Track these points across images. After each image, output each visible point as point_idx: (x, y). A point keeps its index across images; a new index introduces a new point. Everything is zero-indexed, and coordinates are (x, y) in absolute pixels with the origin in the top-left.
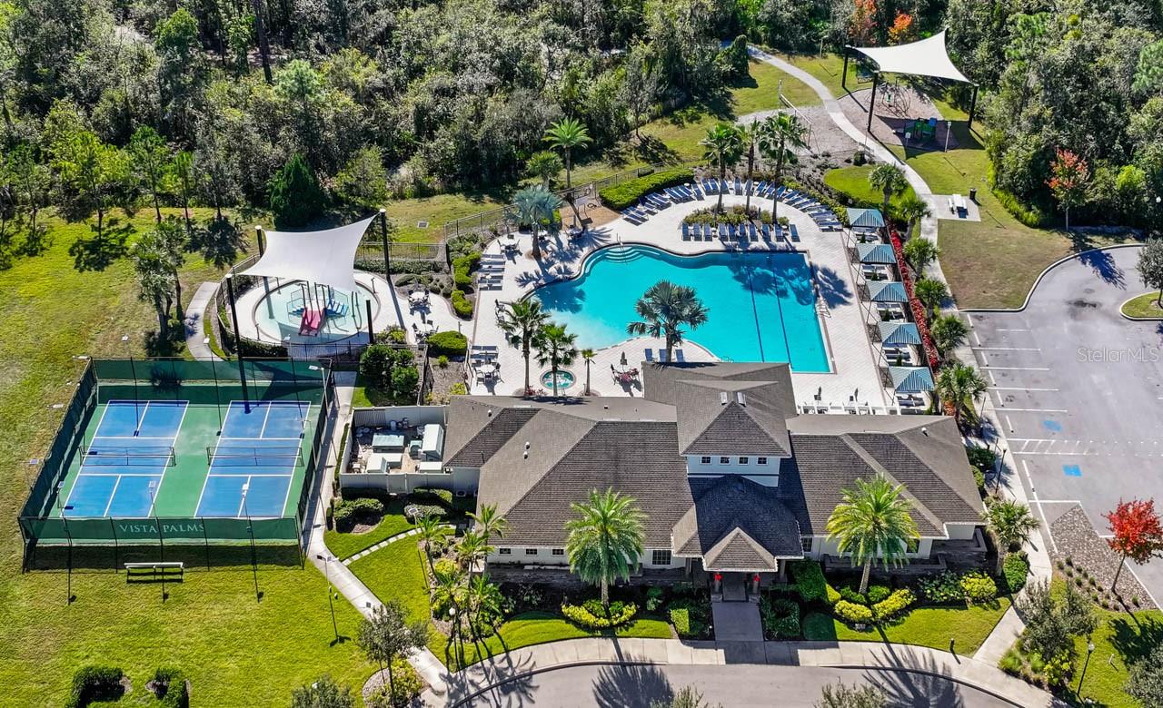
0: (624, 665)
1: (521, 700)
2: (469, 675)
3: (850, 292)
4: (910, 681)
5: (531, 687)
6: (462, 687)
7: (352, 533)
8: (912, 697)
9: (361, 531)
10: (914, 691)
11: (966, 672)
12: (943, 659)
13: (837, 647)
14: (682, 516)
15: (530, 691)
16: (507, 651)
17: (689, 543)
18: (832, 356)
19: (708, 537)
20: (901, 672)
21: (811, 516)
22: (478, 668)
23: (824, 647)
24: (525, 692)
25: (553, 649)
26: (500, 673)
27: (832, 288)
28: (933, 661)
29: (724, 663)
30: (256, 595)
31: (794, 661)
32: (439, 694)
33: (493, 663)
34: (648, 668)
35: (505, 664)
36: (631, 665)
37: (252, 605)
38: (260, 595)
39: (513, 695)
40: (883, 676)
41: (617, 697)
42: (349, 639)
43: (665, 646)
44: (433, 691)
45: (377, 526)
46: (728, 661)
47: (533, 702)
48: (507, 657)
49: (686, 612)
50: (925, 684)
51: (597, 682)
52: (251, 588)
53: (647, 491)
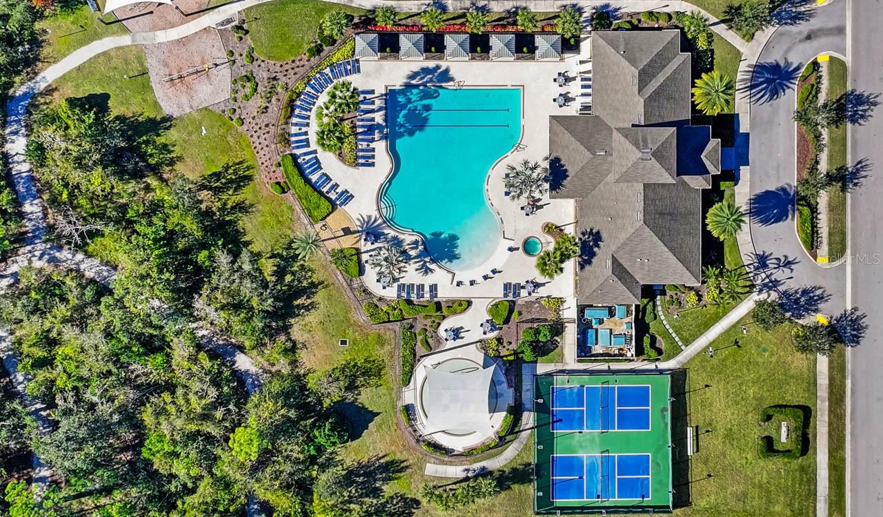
0: (751, 212)
1: (771, 259)
2: (759, 282)
3: (434, 66)
4: (756, 84)
5: (764, 254)
6: (765, 285)
7: (663, 349)
8: (765, 85)
9: (662, 343)
10: (761, 83)
11: (752, 58)
12: (743, 66)
13: (738, 115)
14: (686, 182)
15: (766, 254)
16: (744, 266)
17: (705, 180)
18: (506, 86)
19: (702, 170)
20: (751, 87)
21: (681, 119)
22: (754, 278)
23: (739, 120)
24: (767, 257)
25: (742, 245)
26: (757, 269)
27: (431, 76)
28: (746, 71)
29: (748, 167)
30: (707, 388)
31: (747, 135)
32: (769, 296)
33: (751, 272)
34: (752, 201)
35: (752, 266)
36: (750, 209)
37: (714, 389)
38: (707, 386)
39: (768, 262)
40: (754, 96)
41: (769, 215)
42: (736, 339)
43: (739, 193)
44: (768, 298)
45: (657, 336)
46: (748, 165)
47: (772, 253)
48: (747, 266)
49: (721, 183)
50: (759, 77)
51: (761, 224)
52: (703, 391)
53: (675, 199)
